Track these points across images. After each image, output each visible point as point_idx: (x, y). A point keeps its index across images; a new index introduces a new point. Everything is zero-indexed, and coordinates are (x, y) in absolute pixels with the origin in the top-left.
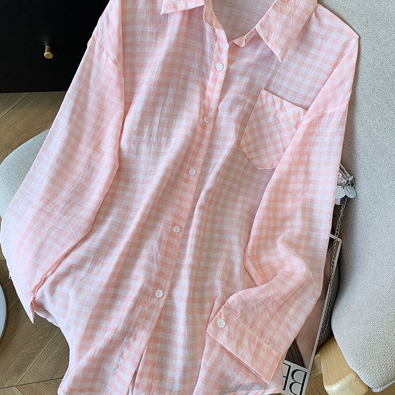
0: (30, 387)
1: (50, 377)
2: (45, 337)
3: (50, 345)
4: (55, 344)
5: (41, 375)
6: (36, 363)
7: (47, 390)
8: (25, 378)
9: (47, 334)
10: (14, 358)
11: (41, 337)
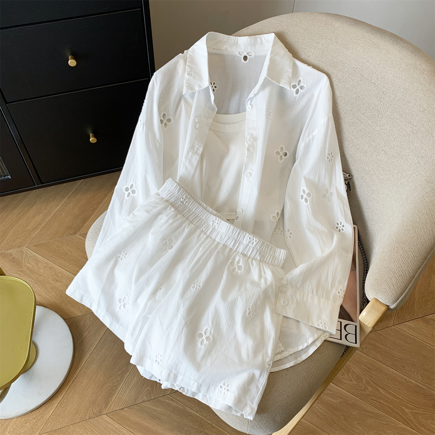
0: (118, 413)
1: (133, 403)
2: (123, 371)
3: (129, 377)
4: (132, 375)
5: (125, 402)
6: (119, 393)
7: (132, 414)
8: (112, 406)
9: (124, 369)
10: (100, 391)
11: (120, 372)
